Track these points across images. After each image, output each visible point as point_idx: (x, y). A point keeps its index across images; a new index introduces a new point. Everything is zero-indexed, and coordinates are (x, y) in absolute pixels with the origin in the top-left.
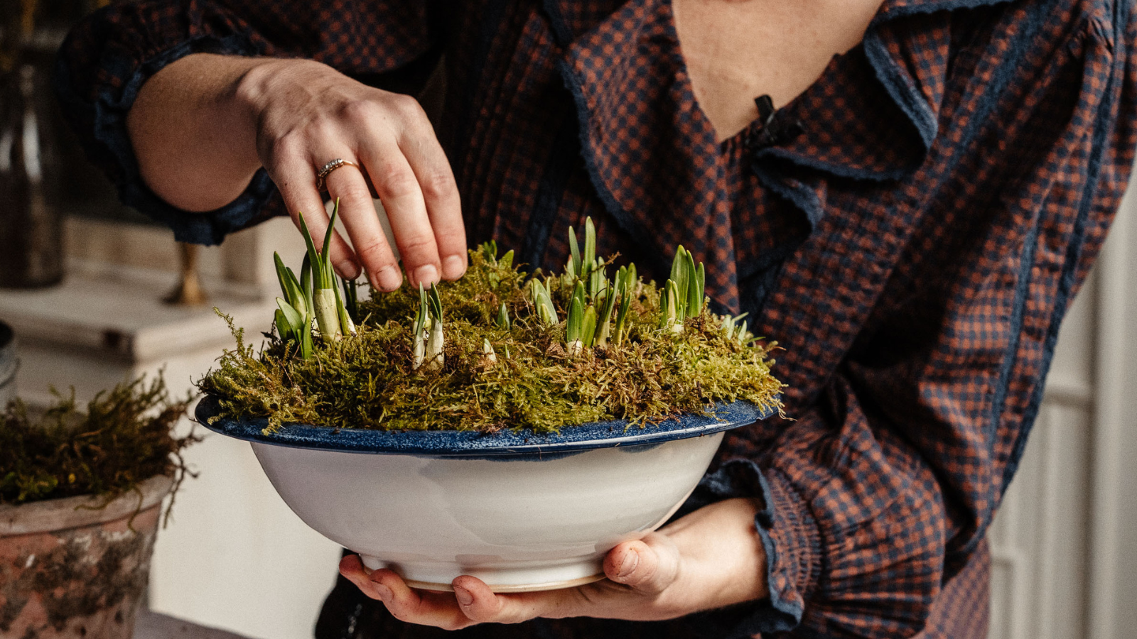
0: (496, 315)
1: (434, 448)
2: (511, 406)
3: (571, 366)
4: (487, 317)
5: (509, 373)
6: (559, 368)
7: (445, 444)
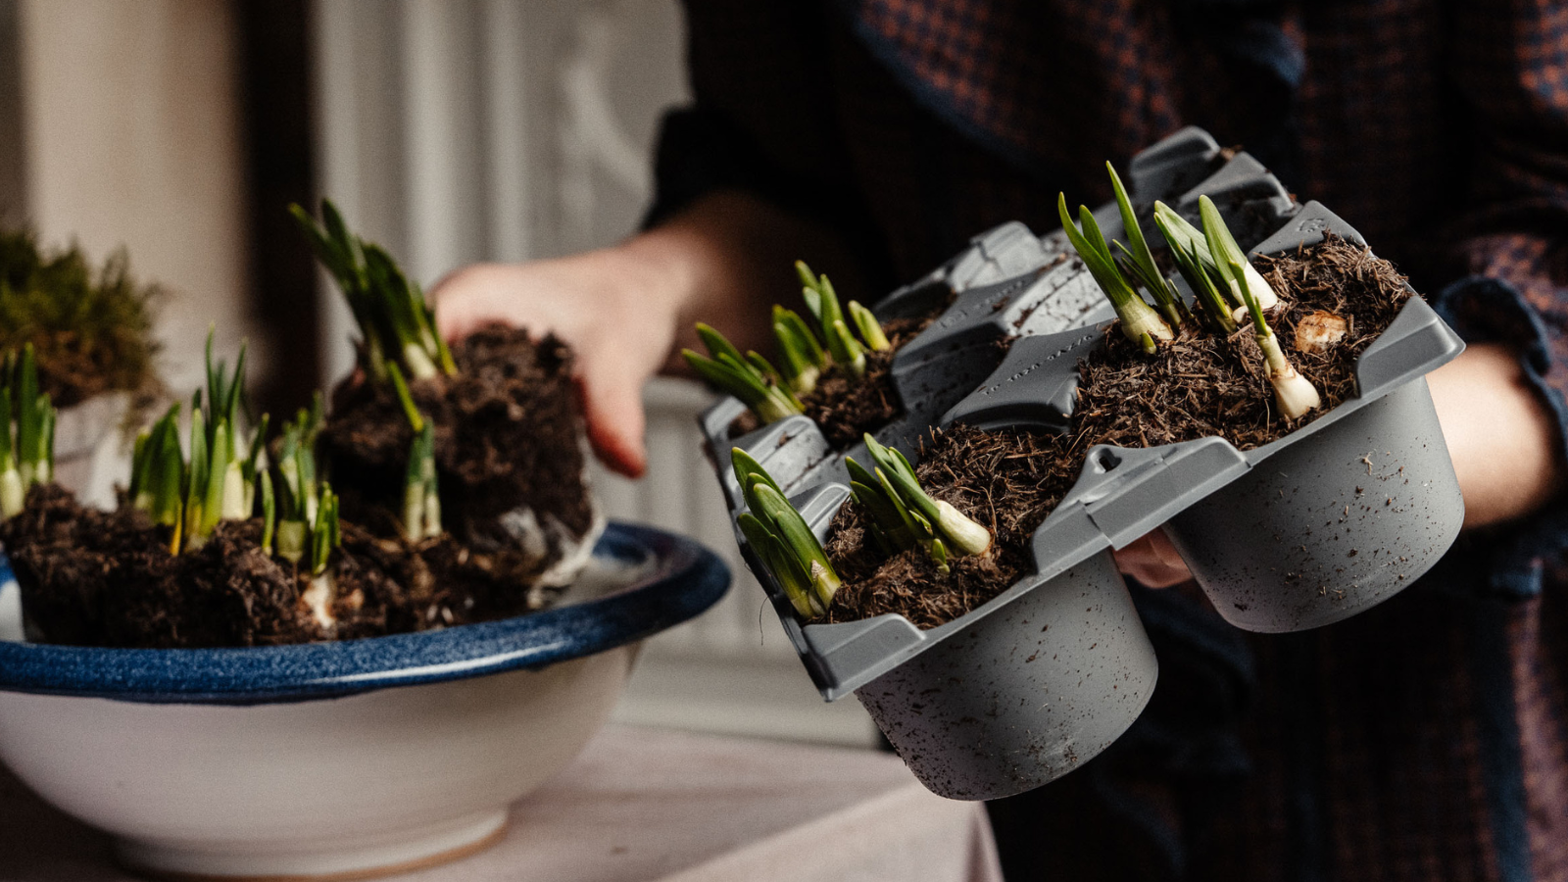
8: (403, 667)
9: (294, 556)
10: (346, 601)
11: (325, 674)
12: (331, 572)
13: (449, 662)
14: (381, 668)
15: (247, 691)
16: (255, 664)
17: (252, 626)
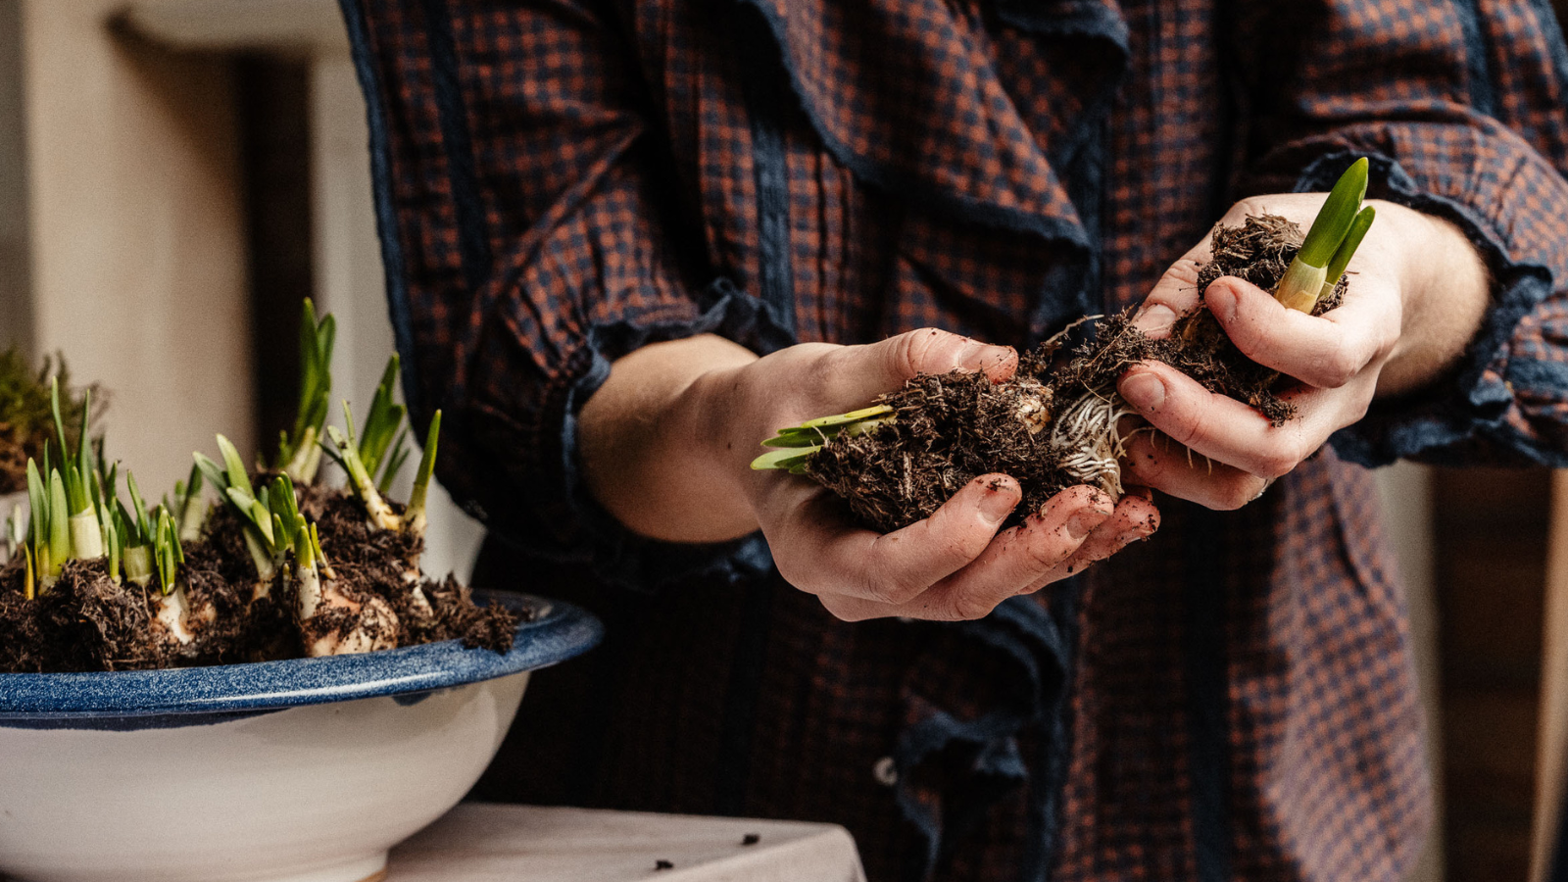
8: (275, 689)
9: (143, 579)
10: (200, 616)
11: (201, 694)
12: (181, 589)
13: (320, 686)
14: (254, 691)
15: (125, 709)
16: (134, 684)
17: (110, 650)
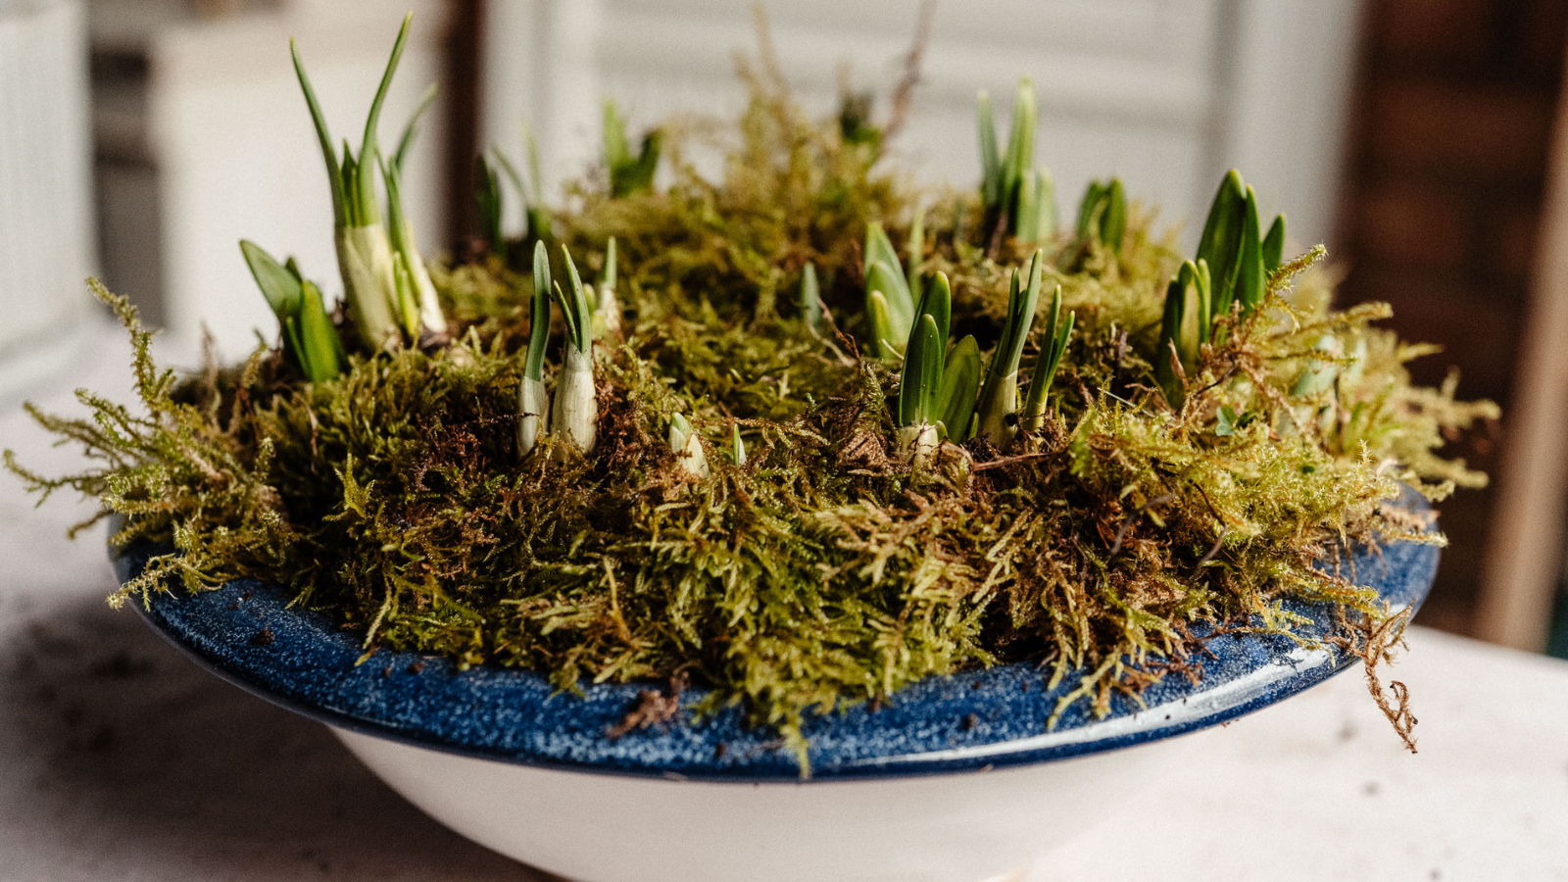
0: (789, 302)
1: (471, 741)
2: (712, 620)
3: (901, 502)
4: (767, 302)
5: (725, 514)
6: (871, 510)
7: (501, 737)
